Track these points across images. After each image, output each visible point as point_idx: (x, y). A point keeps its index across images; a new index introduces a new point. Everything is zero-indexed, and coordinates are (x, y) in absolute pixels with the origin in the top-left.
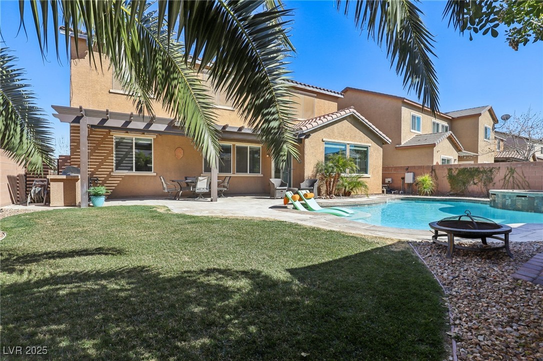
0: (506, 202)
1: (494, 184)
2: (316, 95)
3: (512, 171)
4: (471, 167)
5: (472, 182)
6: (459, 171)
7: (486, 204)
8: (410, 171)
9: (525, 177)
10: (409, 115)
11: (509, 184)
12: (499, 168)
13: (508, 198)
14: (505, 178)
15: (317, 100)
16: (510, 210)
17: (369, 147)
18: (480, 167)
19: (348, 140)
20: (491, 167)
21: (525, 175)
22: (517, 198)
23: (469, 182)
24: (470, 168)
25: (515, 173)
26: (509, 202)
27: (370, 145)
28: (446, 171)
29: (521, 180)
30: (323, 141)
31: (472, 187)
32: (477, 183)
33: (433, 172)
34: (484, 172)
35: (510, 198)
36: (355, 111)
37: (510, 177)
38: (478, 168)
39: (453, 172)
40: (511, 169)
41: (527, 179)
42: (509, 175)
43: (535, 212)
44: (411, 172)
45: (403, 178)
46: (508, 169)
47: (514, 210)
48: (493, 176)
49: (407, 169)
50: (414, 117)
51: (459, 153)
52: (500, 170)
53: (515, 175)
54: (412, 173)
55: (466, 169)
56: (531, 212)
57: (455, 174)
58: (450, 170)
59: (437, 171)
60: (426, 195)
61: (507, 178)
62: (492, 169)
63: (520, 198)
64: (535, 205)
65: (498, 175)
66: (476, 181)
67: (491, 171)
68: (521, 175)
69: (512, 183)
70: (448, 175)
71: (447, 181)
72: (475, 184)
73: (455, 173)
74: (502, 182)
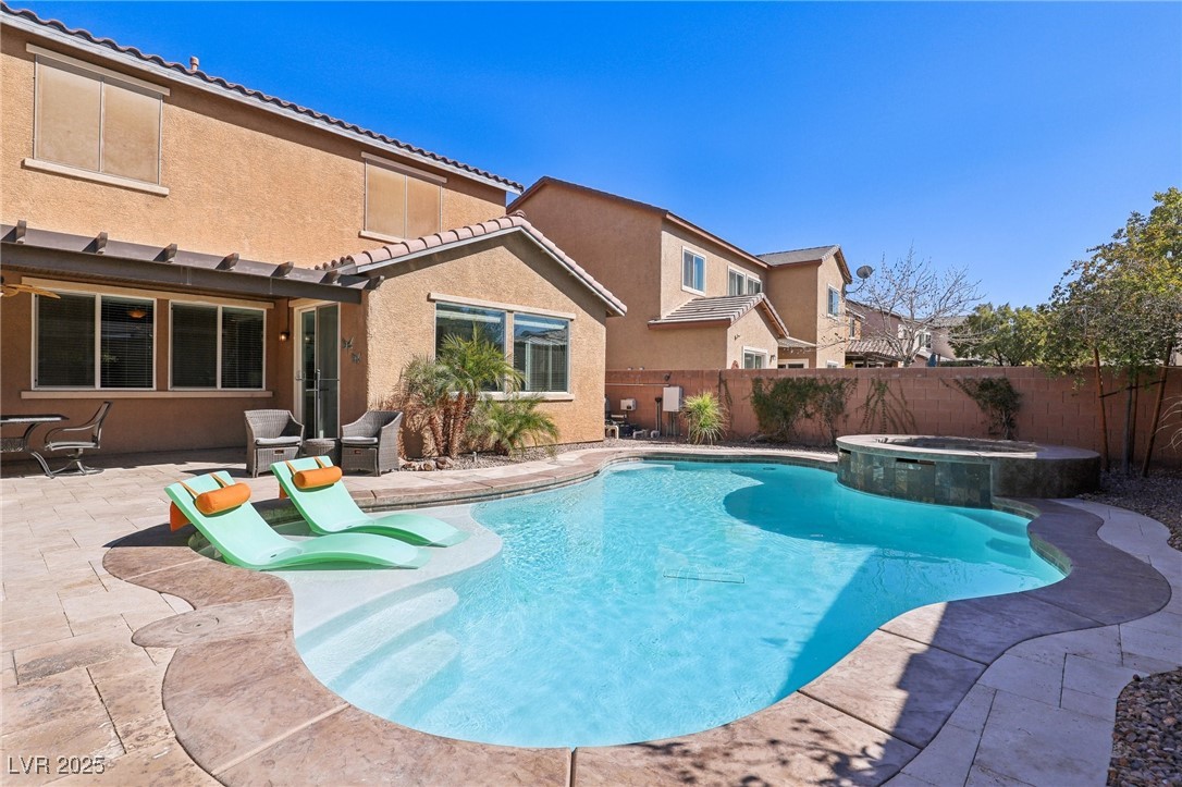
0: (873, 472)
1: (847, 416)
2: (444, 180)
3: (881, 388)
4: (801, 376)
5: (801, 412)
6: (776, 385)
7: (831, 470)
8: (673, 382)
9: (906, 403)
10: (679, 252)
11: (876, 417)
12: (857, 379)
13: (878, 464)
14: (867, 404)
15: (446, 193)
16: (881, 494)
17: (570, 323)
18: (818, 376)
19: (510, 302)
20: (841, 377)
21: (906, 398)
22: (898, 464)
23: (796, 412)
24: (798, 379)
25: (887, 392)
26: (879, 474)
27: (573, 316)
28: (750, 385)
29: (898, 409)
30: (429, 300)
31: (803, 425)
32: (812, 414)
33: (722, 385)
34: (827, 388)
35: (881, 463)
36: (528, 225)
37: (877, 402)
38: (815, 379)
39: (764, 387)
40: (880, 382)
41: (910, 408)
42: (875, 398)
43: (937, 502)
44: (675, 385)
45: (660, 400)
46: (873, 383)
47: (891, 496)
48: (844, 400)
49: (669, 378)
50: (688, 257)
51: (780, 341)
52: (859, 386)
53: (887, 397)
54: (677, 389)
55: (789, 380)
56: (928, 502)
57: (767, 392)
58: (757, 382)
59: (730, 385)
60: (706, 442)
61: (872, 403)
62: (842, 382)
63: (904, 465)
64: (937, 483)
65: (854, 396)
66: (810, 409)
67: (839, 387)
68: (900, 398)
69: (881, 415)
70: (753, 395)
71: (751, 408)
72: (808, 416)
73: (767, 389)
74: (861, 413)
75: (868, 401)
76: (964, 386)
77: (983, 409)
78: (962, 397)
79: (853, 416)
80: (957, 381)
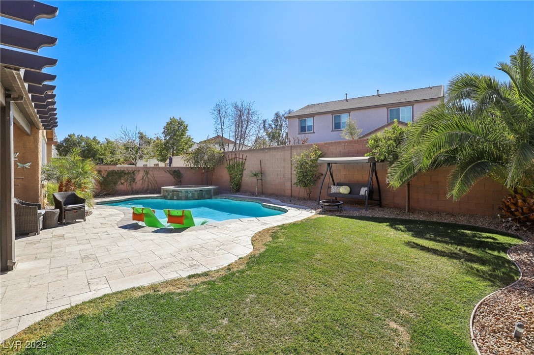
1: (136, 183)
3: (147, 173)
5: (119, 182)
6: (107, 172)
9: (154, 177)
12: (139, 170)
14: (143, 178)
18: (125, 169)
20: (133, 170)
22: (194, 192)
23: (117, 182)
24: (118, 170)
25: (149, 174)
26: (190, 195)
29: (152, 179)
31: (120, 187)
32: (124, 183)
34: (129, 173)
35: (190, 192)
37: (146, 177)
39: (102, 174)
40: (147, 171)
41: (156, 179)
46: (144, 171)
47: (193, 200)
48: (135, 177)
52: (140, 173)
53: (149, 176)
55: (114, 171)
57: (104, 176)
58: (99, 172)
61: (144, 178)
65: (138, 176)
66: (123, 181)
67: (133, 173)
68: (152, 175)
69: (147, 181)
72: (122, 184)
73: (104, 174)
74: (141, 181)
75: (143, 177)
76: (170, 172)
77: (174, 178)
78: (169, 175)
79: (138, 183)
80: (168, 171)
